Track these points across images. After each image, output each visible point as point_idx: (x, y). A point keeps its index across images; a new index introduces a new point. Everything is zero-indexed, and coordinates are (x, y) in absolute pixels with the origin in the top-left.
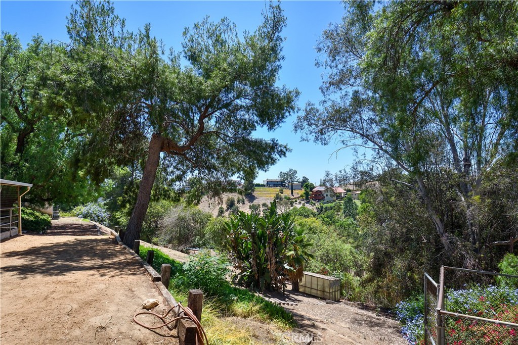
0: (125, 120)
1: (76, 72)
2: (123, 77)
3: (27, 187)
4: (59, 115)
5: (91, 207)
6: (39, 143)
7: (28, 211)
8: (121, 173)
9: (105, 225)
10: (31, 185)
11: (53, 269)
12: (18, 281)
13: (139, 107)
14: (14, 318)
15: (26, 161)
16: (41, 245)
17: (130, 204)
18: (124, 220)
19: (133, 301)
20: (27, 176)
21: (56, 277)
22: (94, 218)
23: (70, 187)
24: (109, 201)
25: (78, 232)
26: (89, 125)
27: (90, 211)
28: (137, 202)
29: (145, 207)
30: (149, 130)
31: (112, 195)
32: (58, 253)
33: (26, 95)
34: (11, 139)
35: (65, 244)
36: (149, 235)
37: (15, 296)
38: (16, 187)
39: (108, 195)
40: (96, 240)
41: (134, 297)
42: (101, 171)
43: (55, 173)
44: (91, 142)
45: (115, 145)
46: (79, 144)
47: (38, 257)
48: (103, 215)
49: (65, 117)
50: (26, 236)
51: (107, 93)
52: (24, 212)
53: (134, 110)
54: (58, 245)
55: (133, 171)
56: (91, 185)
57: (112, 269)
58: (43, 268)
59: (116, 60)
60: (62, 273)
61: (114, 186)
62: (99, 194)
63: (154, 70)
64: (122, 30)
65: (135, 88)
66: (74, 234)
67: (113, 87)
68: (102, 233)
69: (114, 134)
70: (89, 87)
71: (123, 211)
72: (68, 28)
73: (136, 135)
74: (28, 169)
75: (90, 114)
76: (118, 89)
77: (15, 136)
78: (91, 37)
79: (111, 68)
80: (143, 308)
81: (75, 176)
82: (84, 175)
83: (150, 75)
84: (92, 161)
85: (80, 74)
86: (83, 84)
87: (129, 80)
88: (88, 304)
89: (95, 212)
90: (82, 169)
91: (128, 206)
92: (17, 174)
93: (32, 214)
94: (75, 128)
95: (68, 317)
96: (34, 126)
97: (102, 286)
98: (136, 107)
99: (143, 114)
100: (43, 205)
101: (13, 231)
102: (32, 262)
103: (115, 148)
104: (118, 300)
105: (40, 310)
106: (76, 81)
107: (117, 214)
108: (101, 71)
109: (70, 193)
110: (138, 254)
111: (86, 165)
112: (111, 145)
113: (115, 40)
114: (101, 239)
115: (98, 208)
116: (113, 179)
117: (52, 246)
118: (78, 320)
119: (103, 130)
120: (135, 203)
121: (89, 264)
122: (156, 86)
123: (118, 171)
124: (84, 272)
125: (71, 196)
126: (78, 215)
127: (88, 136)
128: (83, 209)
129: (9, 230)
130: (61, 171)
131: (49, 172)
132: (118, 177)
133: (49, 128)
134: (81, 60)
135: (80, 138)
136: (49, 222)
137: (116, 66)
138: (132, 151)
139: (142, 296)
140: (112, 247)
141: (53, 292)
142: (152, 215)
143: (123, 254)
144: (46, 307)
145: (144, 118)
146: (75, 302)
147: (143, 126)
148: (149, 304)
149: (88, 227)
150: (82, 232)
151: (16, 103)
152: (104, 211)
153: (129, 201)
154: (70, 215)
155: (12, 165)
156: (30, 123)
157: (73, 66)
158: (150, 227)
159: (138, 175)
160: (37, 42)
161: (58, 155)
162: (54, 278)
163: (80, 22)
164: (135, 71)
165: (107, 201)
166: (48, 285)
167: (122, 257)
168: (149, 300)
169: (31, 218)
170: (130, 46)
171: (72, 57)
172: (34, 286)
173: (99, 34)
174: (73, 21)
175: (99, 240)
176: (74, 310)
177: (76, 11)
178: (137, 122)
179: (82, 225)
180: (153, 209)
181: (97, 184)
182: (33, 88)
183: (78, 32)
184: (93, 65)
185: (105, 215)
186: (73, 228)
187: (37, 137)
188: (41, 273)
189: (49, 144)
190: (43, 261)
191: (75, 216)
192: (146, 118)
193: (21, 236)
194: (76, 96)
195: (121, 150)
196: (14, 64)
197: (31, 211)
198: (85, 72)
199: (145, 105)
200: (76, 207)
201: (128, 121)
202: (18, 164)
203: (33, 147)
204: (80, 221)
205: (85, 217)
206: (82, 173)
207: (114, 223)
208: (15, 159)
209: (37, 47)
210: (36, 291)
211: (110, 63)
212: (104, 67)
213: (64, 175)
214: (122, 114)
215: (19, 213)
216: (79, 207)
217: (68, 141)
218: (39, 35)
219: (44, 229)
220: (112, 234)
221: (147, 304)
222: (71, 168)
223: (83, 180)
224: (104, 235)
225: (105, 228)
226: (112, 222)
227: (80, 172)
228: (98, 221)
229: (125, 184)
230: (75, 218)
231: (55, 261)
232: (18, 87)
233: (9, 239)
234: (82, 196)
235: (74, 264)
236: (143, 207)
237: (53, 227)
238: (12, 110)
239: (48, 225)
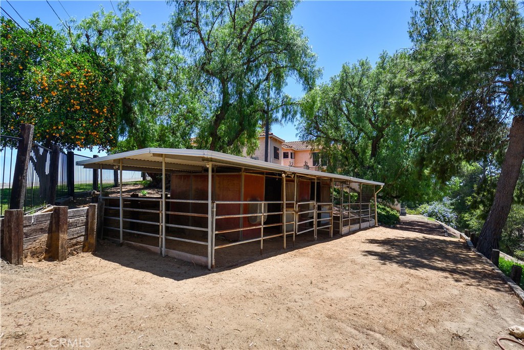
0: (474, 108)
1: (420, 72)
2: (471, 59)
3: (380, 186)
4: (405, 118)
5: (436, 206)
6: (388, 146)
7: (381, 207)
8: (469, 169)
9: (452, 226)
10: (384, 184)
11: (406, 261)
12: (379, 265)
13: (493, 88)
14: (378, 295)
15: (379, 163)
16: (393, 237)
17: (484, 206)
18: (474, 223)
19: (495, 320)
20: (380, 177)
21: (409, 269)
22: (439, 218)
23: (416, 186)
24: (456, 200)
25: (426, 230)
26: (433, 122)
27: (435, 210)
28: (494, 203)
29: (506, 209)
30: (508, 114)
31: (459, 194)
32: (409, 247)
33: (377, 107)
34: (367, 146)
35: (415, 240)
36: (510, 246)
37: (377, 277)
38: (373, 186)
39: (454, 195)
40: (444, 241)
41: (496, 316)
42: (447, 169)
43: (402, 173)
44: (436, 139)
45: (463, 138)
46: (424, 143)
47: (393, 248)
48: (450, 215)
49: (410, 119)
50: (381, 228)
51: (454, 83)
52: (378, 207)
53: (485, 94)
54: (408, 240)
55: (485, 166)
56: (436, 184)
57: (467, 277)
58: (399, 259)
59: (462, 44)
60: (415, 267)
61: (462, 185)
62: (445, 193)
63: (513, 36)
64: (467, 7)
65: (486, 68)
66: (421, 231)
67: (460, 74)
68: (450, 235)
69: (461, 126)
70: (433, 83)
71: (473, 213)
72: (410, 32)
73: (490, 123)
74: (381, 170)
75: (436, 110)
76: (467, 74)
77: (370, 143)
78: (432, 31)
79: (456, 55)
80: (510, 334)
81: (420, 175)
82: (430, 173)
83: (508, 44)
84: (438, 159)
85: (424, 72)
86: (428, 81)
87: (480, 60)
88: (442, 305)
89: (440, 212)
90: (427, 167)
91: (481, 207)
92: (372, 174)
93: (384, 209)
94: (419, 128)
95: (422, 311)
96: (383, 133)
97: (456, 292)
98: (488, 90)
99: (499, 96)
100: (393, 202)
101: (371, 222)
102: (390, 252)
103: (463, 142)
104: (476, 313)
105: (398, 296)
106: (421, 81)
107: (466, 215)
108: (446, 62)
109: (416, 191)
110: (498, 267)
111: (431, 163)
112: (459, 139)
113: (458, 22)
114: (450, 241)
115: (444, 207)
116: (460, 177)
117: (403, 240)
118: (432, 318)
119: (449, 124)
120: (491, 205)
121: (440, 264)
122: (517, 55)
123: (466, 168)
124: (435, 272)
125: (417, 195)
126: (424, 213)
127: (432, 133)
128: (428, 208)
129: (368, 221)
130: (407, 171)
131: (397, 171)
132: (466, 174)
133: (396, 132)
134: (424, 58)
135: (423, 137)
136: (398, 218)
137: (463, 50)
138: (484, 143)
139: (508, 319)
140: (465, 252)
141: (407, 283)
142: (514, 221)
143: (478, 262)
144: (402, 295)
145: (500, 101)
146: (428, 299)
147: (499, 110)
148: (518, 332)
149: (434, 227)
150: (430, 231)
151: (370, 116)
152: (451, 211)
153: (482, 202)
154: (416, 212)
155: (369, 168)
156: (380, 130)
157: (417, 68)
158: (510, 235)
159: (493, 171)
160: (383, 58)
161: (405, 155)
162: (408, 270)
163: (420, 20)
164: (486, 47)
165: (454, 200)
166: (402, 275)
167: (478, 266)
168: (519, 327)
169: (383, 213)
170: (478, 21)
171: (415, 59)
172: (391, 272)
173: (441, 24)
174: (414, 24)
175: (447, 241)
176: (427, 306)
177: (416, 12)
178: (490, 107)
179: (428, 224)
180: (516, 213)
181: (443, 183)
182: (383, 99)
183: (420, 32)
184: (437, 59)
185: (452, 215)
186: (419, 226)
187: (386, 142)
188: (397, 263)
189: (397, 146)
190: (398, 253)
191: (421, 214)
192: (503, 100)
193: (377, 227)
194: (421, 95)
195: (470, 144)
196: (367, 84)
197: (383, 207)
198: (429, 68)
199: (500, 84)
200: (421, 206)
201: (478, 108)
202: (373, 166)
203: (384, 151)
204: (425, 219)
205: (430, 215)
206: (428, 171)
207: (462, 226)
208: (370, 162)
209: (383, 62)
210: (393, 277)
211: (456, 49)
212: (448, 57)
213: (410, 174)
214: (471, 102)
215: (375, 208)
216: (424, 206)
217: (412, 142)
218: (385, 51)
219: (394, 223)
220: (461, 237)
221: (515, 331)
222: (416, 167)
223: (428, 178)
224: (452, 237)
225: (452, 230)
226: (459, 224)
227: (425, 170)
228: (444, 221)
229: (475, 182)
230: (421, 216)
231: (408, 254)
232: (371, 102)
233: (369, 229)
234: (428, 194)
235: (426, 261)
236: (503, 210)
237: (402, 222)
238: (367, 121)
239: (397, 220)
